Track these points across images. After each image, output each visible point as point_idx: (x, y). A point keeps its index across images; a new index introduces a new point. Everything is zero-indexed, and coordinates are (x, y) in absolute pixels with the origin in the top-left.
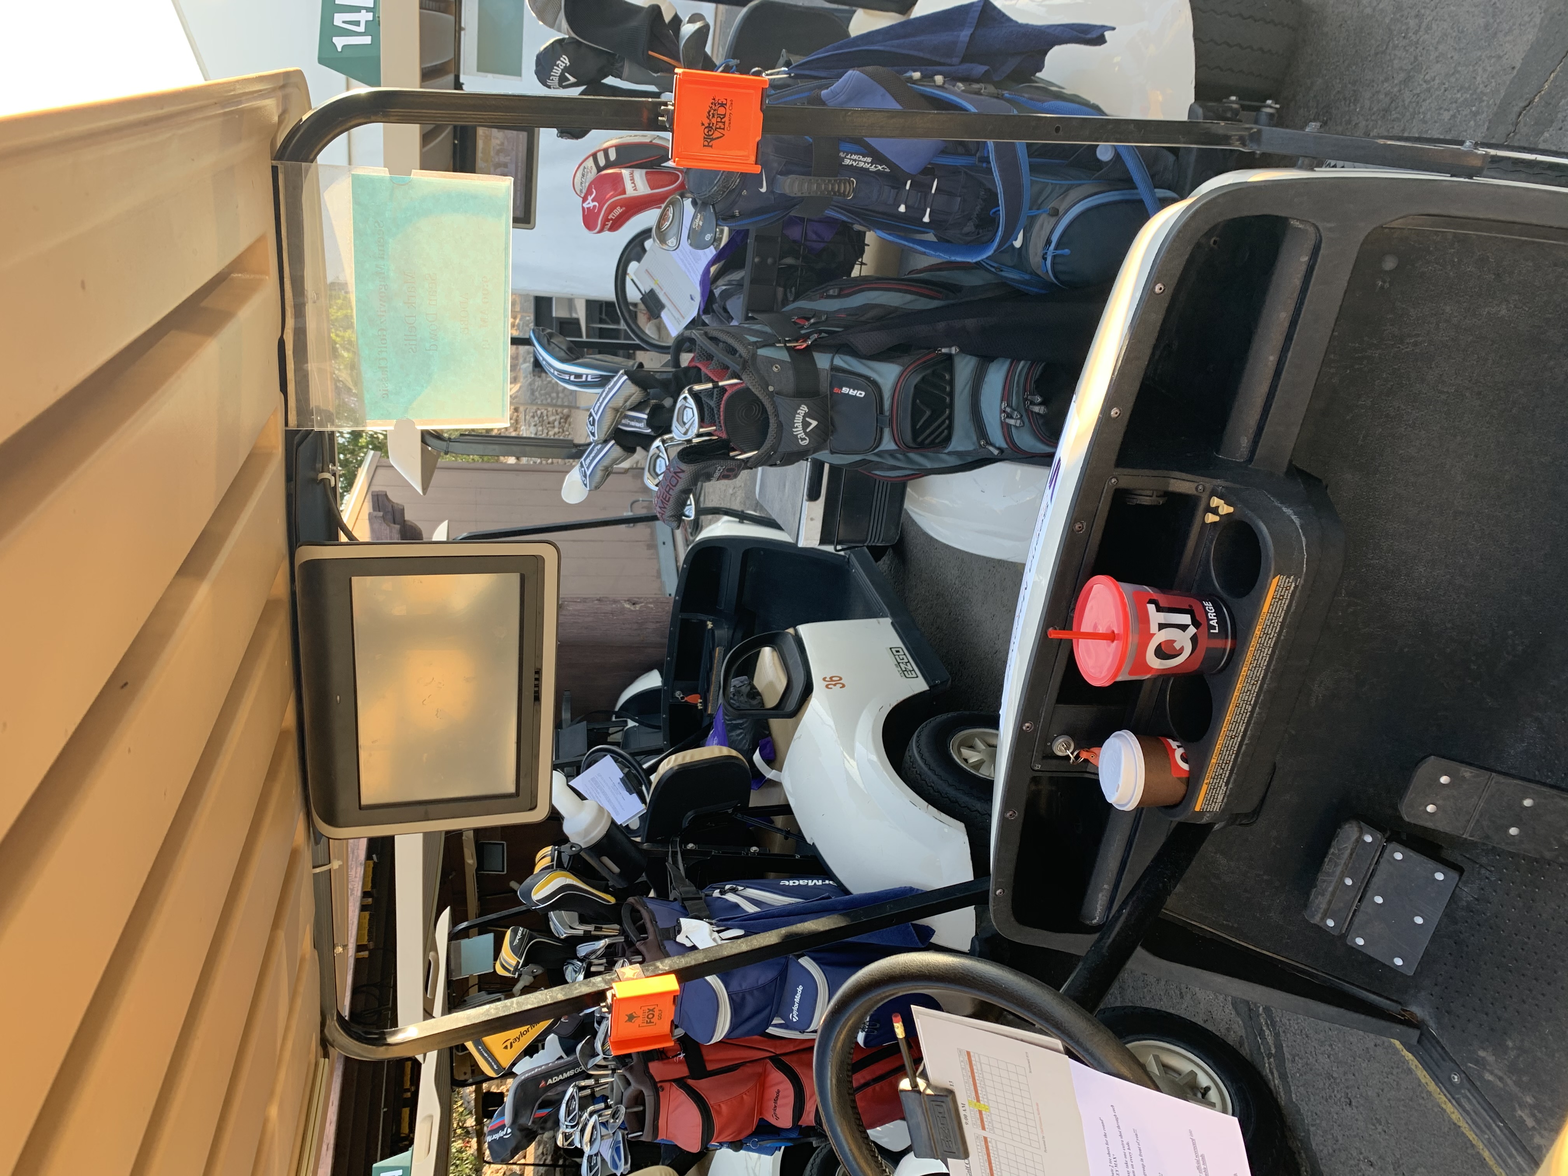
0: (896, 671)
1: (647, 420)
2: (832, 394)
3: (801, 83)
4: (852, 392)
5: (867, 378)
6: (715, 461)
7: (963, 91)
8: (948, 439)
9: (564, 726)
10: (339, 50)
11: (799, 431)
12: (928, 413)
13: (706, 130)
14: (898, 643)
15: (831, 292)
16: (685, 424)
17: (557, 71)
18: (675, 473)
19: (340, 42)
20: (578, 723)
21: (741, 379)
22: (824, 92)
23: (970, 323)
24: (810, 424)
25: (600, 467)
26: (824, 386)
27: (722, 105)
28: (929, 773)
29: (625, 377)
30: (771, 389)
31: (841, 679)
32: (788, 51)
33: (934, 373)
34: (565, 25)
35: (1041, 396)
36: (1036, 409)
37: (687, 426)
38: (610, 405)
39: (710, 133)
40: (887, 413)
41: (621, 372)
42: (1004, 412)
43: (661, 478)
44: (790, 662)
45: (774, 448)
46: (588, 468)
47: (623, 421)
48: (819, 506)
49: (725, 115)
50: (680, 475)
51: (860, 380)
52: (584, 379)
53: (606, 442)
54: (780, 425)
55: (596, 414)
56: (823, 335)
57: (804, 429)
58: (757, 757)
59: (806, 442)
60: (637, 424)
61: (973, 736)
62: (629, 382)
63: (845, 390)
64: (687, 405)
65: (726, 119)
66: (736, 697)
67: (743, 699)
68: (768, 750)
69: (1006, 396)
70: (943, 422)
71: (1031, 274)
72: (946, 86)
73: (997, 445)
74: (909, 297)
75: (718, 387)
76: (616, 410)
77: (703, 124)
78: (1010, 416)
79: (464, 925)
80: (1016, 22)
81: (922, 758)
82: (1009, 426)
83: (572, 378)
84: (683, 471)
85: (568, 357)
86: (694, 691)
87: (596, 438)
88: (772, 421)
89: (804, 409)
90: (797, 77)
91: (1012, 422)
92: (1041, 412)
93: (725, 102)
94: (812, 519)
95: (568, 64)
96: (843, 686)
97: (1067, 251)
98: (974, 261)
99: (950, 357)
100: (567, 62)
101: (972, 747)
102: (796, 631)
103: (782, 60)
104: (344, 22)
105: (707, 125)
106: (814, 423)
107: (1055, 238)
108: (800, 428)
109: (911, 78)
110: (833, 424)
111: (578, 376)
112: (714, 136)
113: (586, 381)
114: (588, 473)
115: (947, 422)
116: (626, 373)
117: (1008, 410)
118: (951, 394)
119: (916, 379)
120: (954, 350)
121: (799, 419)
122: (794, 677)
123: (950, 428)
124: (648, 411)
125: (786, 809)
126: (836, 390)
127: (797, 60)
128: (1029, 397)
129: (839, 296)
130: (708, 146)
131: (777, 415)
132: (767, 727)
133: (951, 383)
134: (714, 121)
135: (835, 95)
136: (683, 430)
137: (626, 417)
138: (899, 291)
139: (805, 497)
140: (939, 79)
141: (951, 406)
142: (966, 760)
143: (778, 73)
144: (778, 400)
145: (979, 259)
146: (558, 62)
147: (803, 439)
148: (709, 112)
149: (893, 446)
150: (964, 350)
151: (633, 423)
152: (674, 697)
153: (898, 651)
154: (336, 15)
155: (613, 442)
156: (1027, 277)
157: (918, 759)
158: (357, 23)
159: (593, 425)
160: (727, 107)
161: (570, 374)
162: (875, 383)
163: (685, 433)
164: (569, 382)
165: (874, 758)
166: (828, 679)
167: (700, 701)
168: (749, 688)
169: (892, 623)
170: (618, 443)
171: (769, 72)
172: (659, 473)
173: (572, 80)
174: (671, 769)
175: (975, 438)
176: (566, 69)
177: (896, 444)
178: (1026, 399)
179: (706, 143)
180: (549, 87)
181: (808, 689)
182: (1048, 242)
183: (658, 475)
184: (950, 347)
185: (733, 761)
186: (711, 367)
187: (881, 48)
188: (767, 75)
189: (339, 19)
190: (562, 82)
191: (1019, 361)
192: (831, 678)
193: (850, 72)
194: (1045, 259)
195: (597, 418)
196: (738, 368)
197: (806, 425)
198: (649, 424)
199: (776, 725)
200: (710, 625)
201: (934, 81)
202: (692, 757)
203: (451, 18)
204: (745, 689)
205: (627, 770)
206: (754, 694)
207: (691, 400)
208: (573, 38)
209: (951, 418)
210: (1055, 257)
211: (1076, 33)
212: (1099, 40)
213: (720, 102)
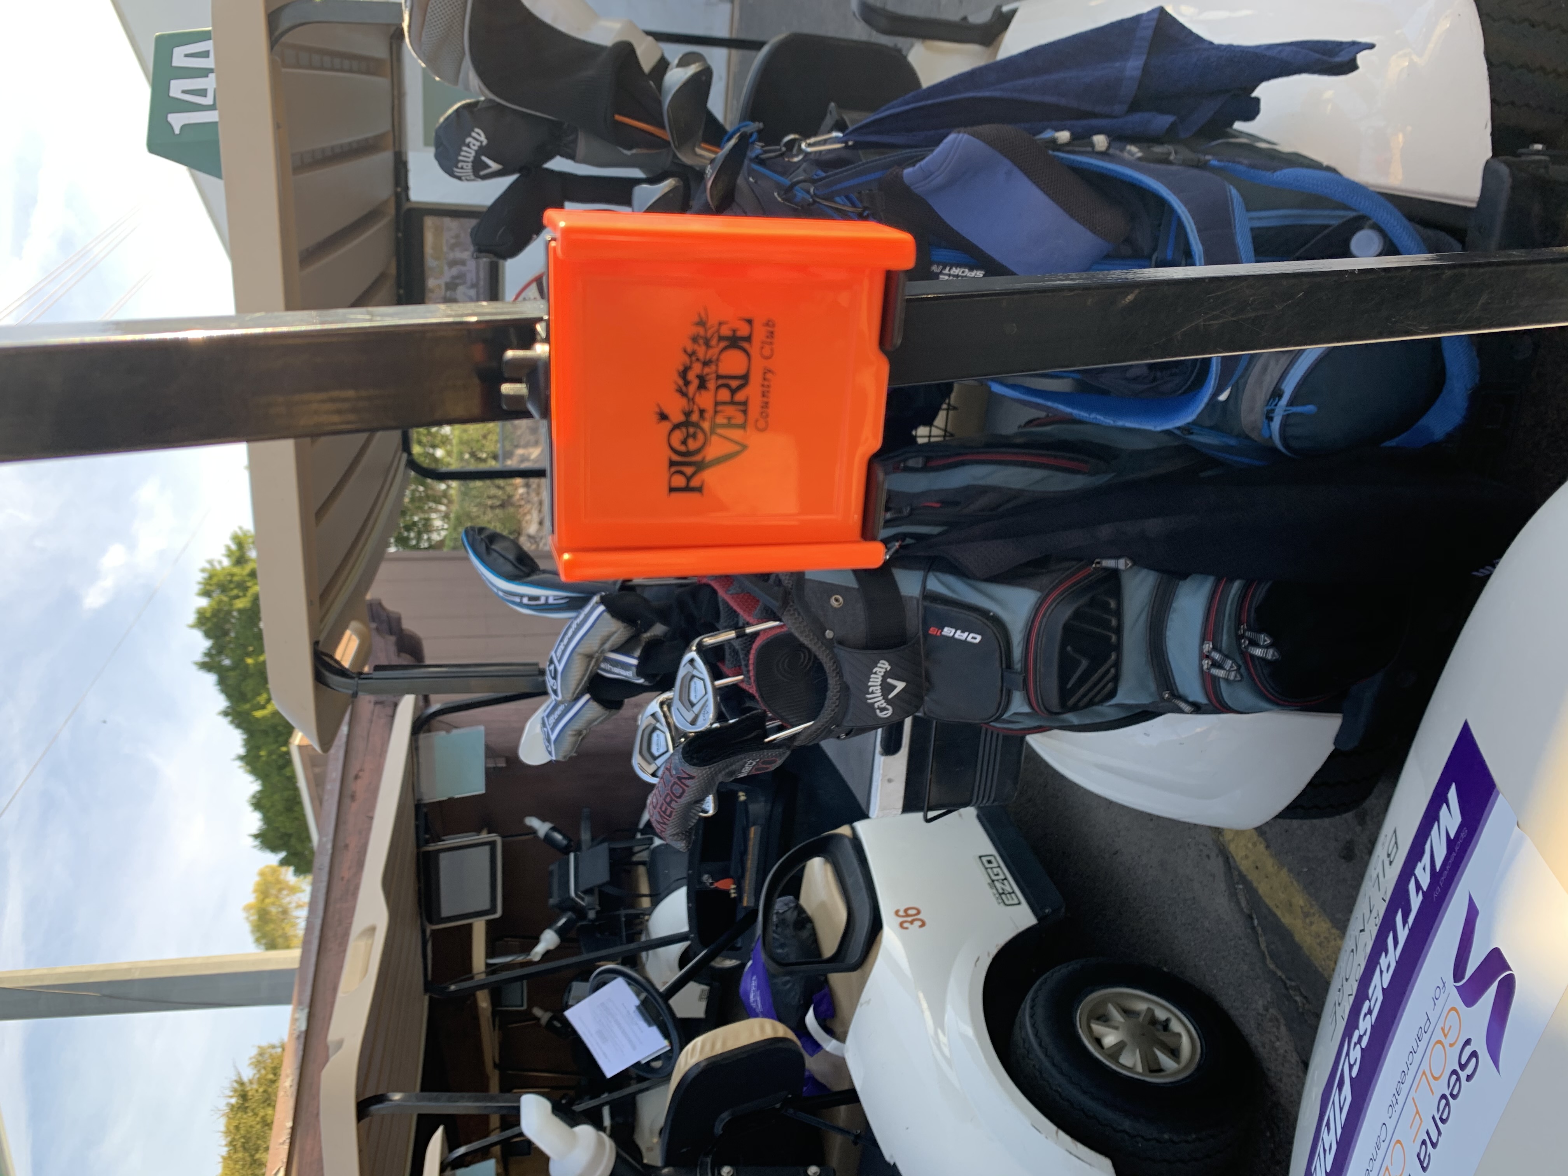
0: (990, 893)
1: (638, 667)
2: (926, 635)
3: (866, 158)
4: (960, 635)
5: (984, 613)
6: (743, 756)
7: (1140, 159)
8: (1113, 694)
9: (584, 847)
10: (177, 131)
11: (876, 697)
12: (1085, 663)
13: (678, 436)
14: (988, 848)
15: (911, 463)
16: (693, 705)
17: (468, 154)
19: (177, 120)
20: (598, 844)
21: (780, 620)
22: (908, 171)
23: (1154, 526)
24: (895, 687)
25: (569, 732)
26: (913, 623)
27: (735, 342)
28: (1054, 1072)
29: (602, 608)
30: (829, 634)
31: (919, 912)
32: (841, 106)
33: (1092, 603)
34: (474, 80)
35: (1270, 635)
36: (1258, 652)
37: (696, 709)
38: (579, 650)
39: (692, 445)
40: (1018, 666)
41: (596, 599)
42: (1207, 657)
43: (659, 762)
44: (849, 881)
45: (837, 720)
46: (553, 729)
47: (603, 665)
49: (745, 378)
51: (972, 616)
52: (542, 601)
53: (577, 699)
54: (845, 689)
55: (559, 661)
56: (909, 541)
57: (885, 695)
58: (810, 1018)
59: (889, 713)
60: (623, 672)
61: (1104, 1002)
62: (607, 616)
63: (948, 631)
64: (695, 673)
65: (752, 392)
66: (779, 929)
67: (789, 932)
68: (823, 1007)
69: (1209, 632)
70: (1107, 672)
71: (1238, 436)
72: (1111, 151)
73: (1191, 699)
74: (1038, 474)
75: (745, 635)
76: (590, 657)
77: (663, 417)
78: (1216, 664)
79: (462, 1150)
80: (1211, 43)
81: (1040, 1045)
82: (1215, 679)
83: (525, 600)
84: (691, 777)
85: (517, 572)
86: (724, 874)
87: (560, 698)
88: (833, 682)
89: (883, 666)
90: (857, 146)
91: (1220, 673)
92: (1269, 657)
93: (744, 330)
94: (890, 781)
95: (485, 142)
96: (923, 924)
97: (1310, 408)
98: (1159, 429)
99: (1115, 574)
100: (483, 138)
101: (1104, 1019)
102: (853, 830)
103: (829, 121)
104: (184, 92)
105: (677, 417)
106: (900, 685)
107: (1289, 388)
108: (878, 693)
109: (1054, 141)
110: (928, 679)
113: (546, 603)
114: (553, 737)
115: (1113, 671)
116: (603, 601)
117: (1217, 656)
118: (1119, 630)
119: (1066, 613)
120: (1122, 564)
121: (875, 681)
122: (855, 905)
123: (1116, 679)
124: (638, 653)
125: (851, 1096)
126: (933, 631)
127: (856, 118)
128: (1248, 634)
129: (925, 469)
130: (687, 489)
131: (840, 673)
132: (826, 981)
133: (1119, 613)
134: (705, 400)
135: (927, 175)
136: (690, 716)
137: (607, 660)
139: (878, 748)
140: (1100, 141)
141: (1118, 648)
142: (1098, 1042)
143: (825, 142)
144: (843, 653)
145: (1169, 426)
146: (468, 140)
147: (883, 710)
148: (684, 374)
149: (1026, 709)
150: (1138, 561)
151: (616, 670)
152: (700, 882)
153: (989, 862)
154: (173, 82)
155: (587, 697)
156: (1232, 442)
157: (1035, 1045)
158: (203, 93)
159: (555, 678)
160: (754, 349)
161: (522, 596)
162: (997, 622)
163: (693, 723)
164: (521, 604)
165: (970, 1032)
166: (901, 913)
167: (733, 886)
168: (796, 913)
169: (978, 817)
170: (596, 698)
171: (812, 140)
172: (656, 754)
173: (494, 166)
174: (697, 1065)
175: (1153, 687)
176: (481, 151)
177: (1030, 705)
178: (1243, 636)
179: (678, 481)
180: (459, 178)
181: (876, 926)
182: (1277, 394)
183: (655, 758)
184: (1117, 557)
185: (780, 1045)
186: (732, 591)
187: (997, 94)
188: (809, 145)
189: (177, 88)
190: (479, 171)
191: (1232, 580)
192: (906, 910)
193: (951, 137)
194: (1270, 418)
195: (560, 668)
196: (775, 604)
197: (886, 688)
198: (641, 670)
199: (838, 980)
200: (742, 797)
201: (1092, 145)
202: (724, 1043)
204: (791, 916)
205: (644, 995)
206: (803, 921)
207: (699, 662)
208: (491, 101)
209: (1117, 664)
210: (1286, 418)
211: (1317, 56)
212: (1350, 66)
213: (725, 331)
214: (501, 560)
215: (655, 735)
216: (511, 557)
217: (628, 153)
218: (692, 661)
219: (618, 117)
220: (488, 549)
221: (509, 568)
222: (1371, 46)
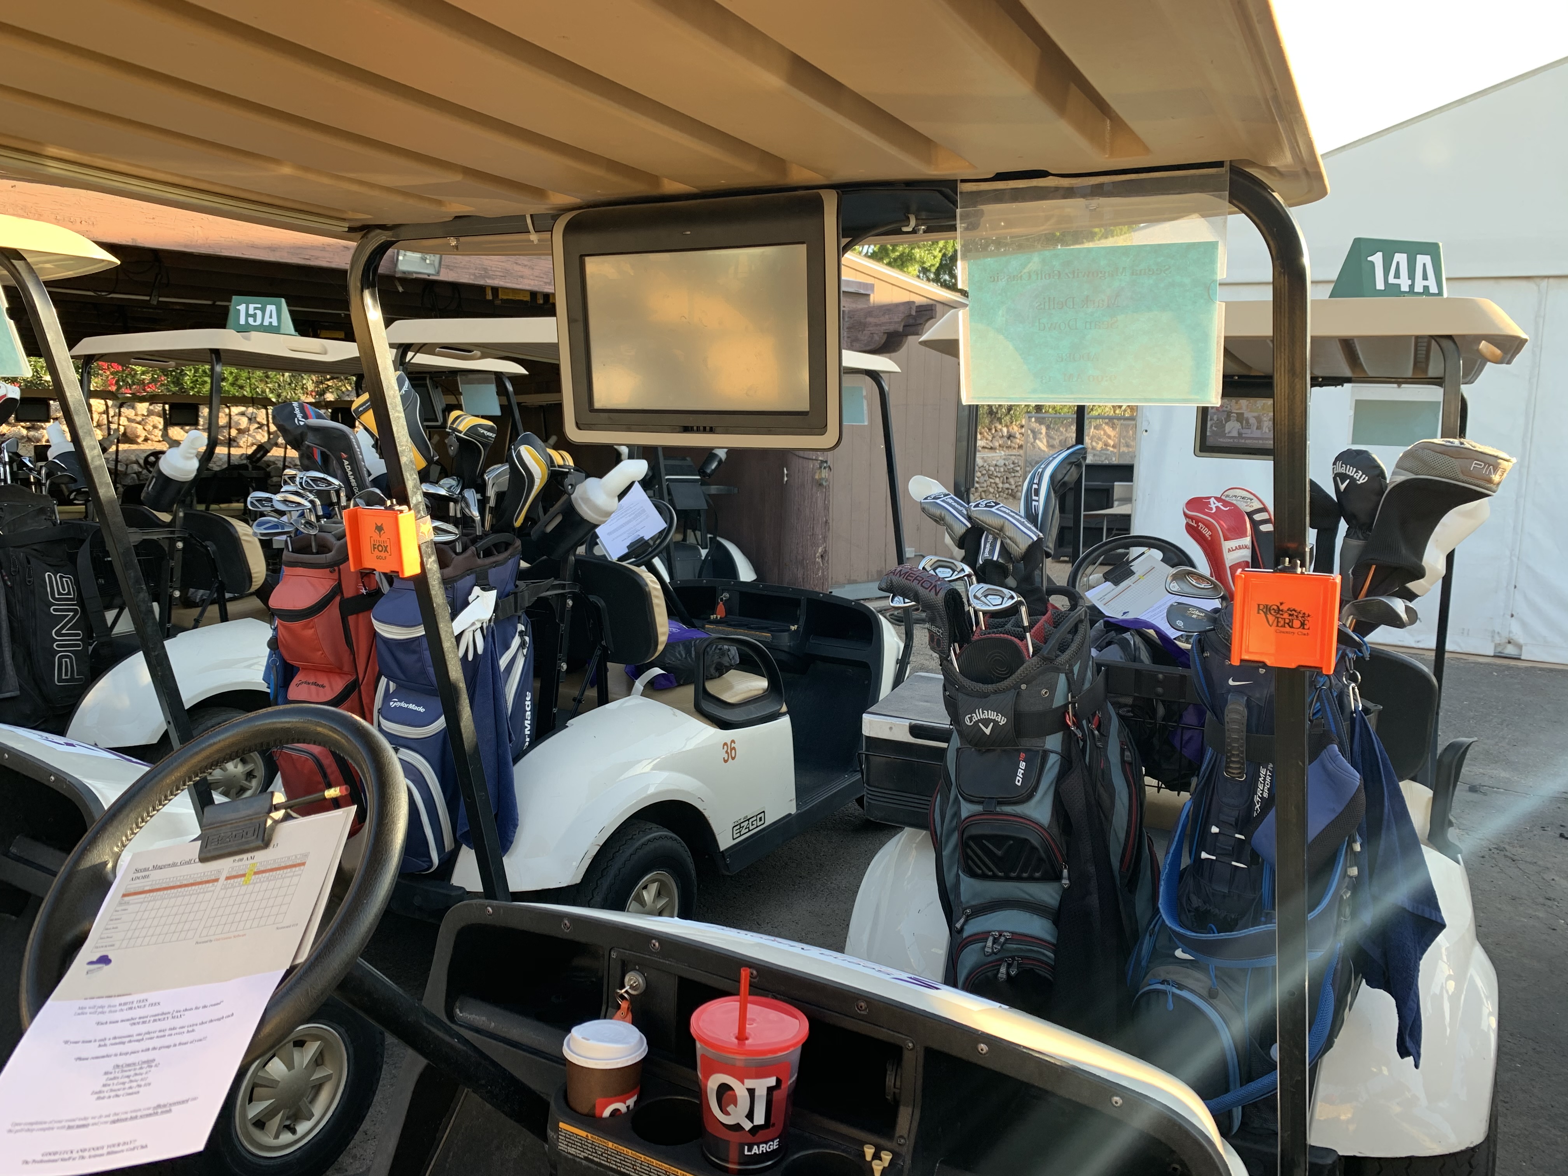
0: (741, 816)
1: (992, 560)
2: (1019, 751)
3: (1345, 725)
4: (1020, 772)
5: (1035, 789)
6: (947, 627)
7: (1342, 896)
8: (972, 874)
9: (704, 488)
10: (1369, 259)
11: (979, 715)
12: (999, 853)
13: (1276, 608)
14: (770, 819)
15: (1127, 753)
16: (986, 596)
17: (1351, 471)
18: (935, 586)
19: (1377, 259)
20: (707, 501)
21: (1033, 656)
22: (1336, 747)
23: (1094, 900)
24: (987, 727)
25: (943, 513)
26: (1027, 743)
27: (1303, 624)
28: (634, 848)
29: (1035, 539)
30: (1023, 687)
31: (733, 758)
32: (1380, 713)
33: (1041, 859)
34: (1400, 479)
35: (1017, 975)
36: (1003, 970)
37: (983, 599)
38: (1007, 522)
39: (1272, 612)
40: (998, 809)
41: (1041, 535)
42: (1000, 935)
43: (932, 572)
44: (751, 707)
45: (961, 689)
46: (943, 501)
47: (990, 537)
48: (905, 737)
49: (1292, 627)
50: (933, 590)
51: (1033, 781)
52: (1034, 498)
53: (969, 518)
54: (985, 695)
55: (997, 509)
56: (1081, 743)
57: (981, 721)
58: (657, 671)
59: (968, 722)
60: (987, 550)
61: (670, 895)
62: (1030, 542)
63: (1023, 765)
64: (1005, 599)
65: (1288, 629)
66: (718, 651)
67: (716, 659)
68: (664, 682)
69: (1017, 937)
70: (990, 870)
71: (1147, 967)
72: (1347, 879)
73: (966, 927)
74: (1122, 836)
75: (1025, 632)
76: (1001, 529)
77: (1281, 604)
78: (995, 941)
79: (510, 388)
80: (1420, 959)
81: (649, 840)
82: (986, 940)
83: (1035, 486)
84: (937, 594)
85: (1056, 483)
86: (729, 611)
87: (972, 508)
88: (990, 687)
89: (1003, 721)
90: (1353, 720)
91: (990, 943)
92: (999, 975)
93: (1306, 627)
94: (891, 728)
95: (1359, 483)
96: (726, 761)
97: (1171, 1006)
98: (1160, 906)
99: (1058, 878)
100: (1361, 481)
101: (659, 894)
102: (784, 714)
103: (1370, 705)
104: (1398, 263)
105: (1281, 608)
106: (988, 731)
107: (1184, 994)
108: (983, 717)
109: (1355, 841)
110: (988, 751)
111: (1037, 492)
112: (1269, 616)
113: (1033, 500)
114: (938, 501)
115: (990, 873)
116: (1039, 539)
117: (1002, 939)
118: (1019, 879)
119: (1035, 843)
120: (1065, 882)
121: (992, 715)
122: (737, 711)
123: (984, 877)
124: (1000, 560)
125: (603, 699)
126: (1023, 755)
127: (1372, 722)
128: (1015, 962)
129: (1123, 762)
130: (1259, 609)
131: (995, 692)
132: (686, 683)
133: (1031, 879)
134: (1286, 616)
135: (1334, 759)
136: (979, 595)
137: (995, 539)
138: (1129, 826)
139: (914, 722)
140: (1354, 871)
141: (1007, 878)
142: (645, 887)
143: (1355, 700)
144: (1012, 693)
145: (1162, 911)
146: (1361, 473)
147: (971, 719)
148: (1294, 610)
149: (964, 814)
150: (1065, 893)
151: (988, 545)
152: (723, 591)
153: (760, 819)
154: (1405, 255)
155: (969, 526)
156: (1144, 963)
157: (648, 837)
158: (1397, 276)
159: (986, 506)
160: (1301, 630)
161: (1039, 484)
162: (1030, 796)
163: (975, 597)
164: (1031, 483)
165: (651, 790)
166: (733, 745)
167: (719, 617)
168: (727, 664)
169: (790, 815)
170: (968, 531)
171: (1357, 690)
172: (937, 571)
173: (1343, 487)
174: (647, 585)
175: (973, 903)
176: (1353, 480)
177: (966, 818)
178: (1013, 959)
179: (1261, 607)
180: (1334, 464)
181: (724, 725)
182: (1180, 987)
183: (934, 570)
184: (1069, 879)
185: (653, 647)
186: (1046, 625)
187: (1386, 810)
188: (1353, 689)
189: (1401, 258)
190: (1339, 477)
191: (1055, 953)
192: (734, 748)
193: (1358, 775)
194: (1162, 983)
195: (993, 509)
196: (1045, 652)
197: (986, 722)
198: (987, 562)
199: (688, 692)
200: (793, 628)
201: (1351, 866)
202: (658, 605)
203: (1409, 374)
204: (725, 661)
205: (651, 543)
206: (721, 670)
207: (1010, 602)
208: (1386, 487)
209: (994, 878)
210: (1164, 993)
211: (1410, 1024)
212: (1403, 1050)
213: (1306, 622)
214: (1065, 472)
215: (949, 570)
216: (1066, 479)
217: (1350, 572)
218: (1012, 597)
219: (1374, 567)
220: (1072, 463)
221: (1059, 477)
222: (1417, 1066)
